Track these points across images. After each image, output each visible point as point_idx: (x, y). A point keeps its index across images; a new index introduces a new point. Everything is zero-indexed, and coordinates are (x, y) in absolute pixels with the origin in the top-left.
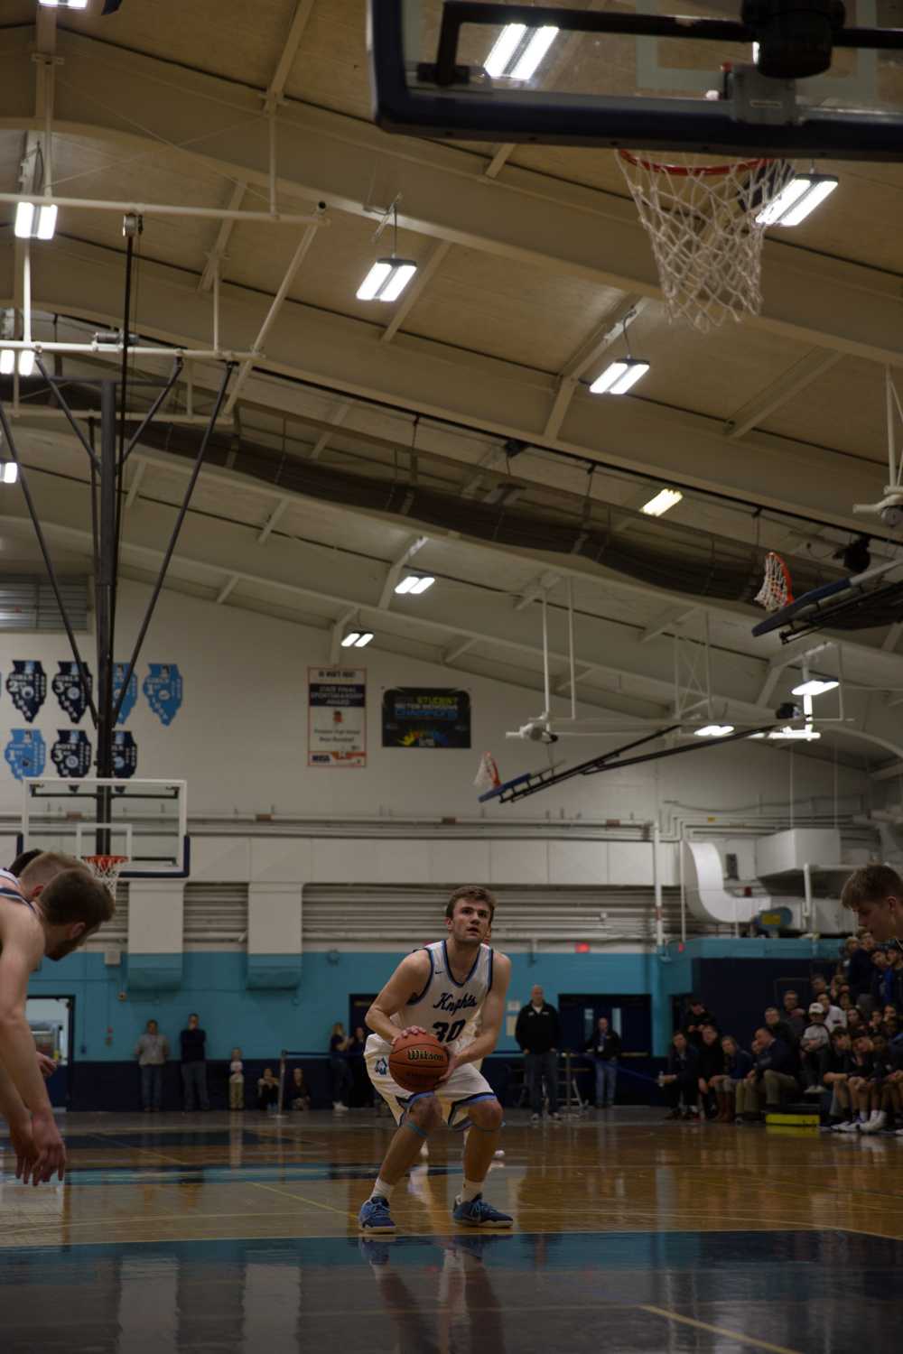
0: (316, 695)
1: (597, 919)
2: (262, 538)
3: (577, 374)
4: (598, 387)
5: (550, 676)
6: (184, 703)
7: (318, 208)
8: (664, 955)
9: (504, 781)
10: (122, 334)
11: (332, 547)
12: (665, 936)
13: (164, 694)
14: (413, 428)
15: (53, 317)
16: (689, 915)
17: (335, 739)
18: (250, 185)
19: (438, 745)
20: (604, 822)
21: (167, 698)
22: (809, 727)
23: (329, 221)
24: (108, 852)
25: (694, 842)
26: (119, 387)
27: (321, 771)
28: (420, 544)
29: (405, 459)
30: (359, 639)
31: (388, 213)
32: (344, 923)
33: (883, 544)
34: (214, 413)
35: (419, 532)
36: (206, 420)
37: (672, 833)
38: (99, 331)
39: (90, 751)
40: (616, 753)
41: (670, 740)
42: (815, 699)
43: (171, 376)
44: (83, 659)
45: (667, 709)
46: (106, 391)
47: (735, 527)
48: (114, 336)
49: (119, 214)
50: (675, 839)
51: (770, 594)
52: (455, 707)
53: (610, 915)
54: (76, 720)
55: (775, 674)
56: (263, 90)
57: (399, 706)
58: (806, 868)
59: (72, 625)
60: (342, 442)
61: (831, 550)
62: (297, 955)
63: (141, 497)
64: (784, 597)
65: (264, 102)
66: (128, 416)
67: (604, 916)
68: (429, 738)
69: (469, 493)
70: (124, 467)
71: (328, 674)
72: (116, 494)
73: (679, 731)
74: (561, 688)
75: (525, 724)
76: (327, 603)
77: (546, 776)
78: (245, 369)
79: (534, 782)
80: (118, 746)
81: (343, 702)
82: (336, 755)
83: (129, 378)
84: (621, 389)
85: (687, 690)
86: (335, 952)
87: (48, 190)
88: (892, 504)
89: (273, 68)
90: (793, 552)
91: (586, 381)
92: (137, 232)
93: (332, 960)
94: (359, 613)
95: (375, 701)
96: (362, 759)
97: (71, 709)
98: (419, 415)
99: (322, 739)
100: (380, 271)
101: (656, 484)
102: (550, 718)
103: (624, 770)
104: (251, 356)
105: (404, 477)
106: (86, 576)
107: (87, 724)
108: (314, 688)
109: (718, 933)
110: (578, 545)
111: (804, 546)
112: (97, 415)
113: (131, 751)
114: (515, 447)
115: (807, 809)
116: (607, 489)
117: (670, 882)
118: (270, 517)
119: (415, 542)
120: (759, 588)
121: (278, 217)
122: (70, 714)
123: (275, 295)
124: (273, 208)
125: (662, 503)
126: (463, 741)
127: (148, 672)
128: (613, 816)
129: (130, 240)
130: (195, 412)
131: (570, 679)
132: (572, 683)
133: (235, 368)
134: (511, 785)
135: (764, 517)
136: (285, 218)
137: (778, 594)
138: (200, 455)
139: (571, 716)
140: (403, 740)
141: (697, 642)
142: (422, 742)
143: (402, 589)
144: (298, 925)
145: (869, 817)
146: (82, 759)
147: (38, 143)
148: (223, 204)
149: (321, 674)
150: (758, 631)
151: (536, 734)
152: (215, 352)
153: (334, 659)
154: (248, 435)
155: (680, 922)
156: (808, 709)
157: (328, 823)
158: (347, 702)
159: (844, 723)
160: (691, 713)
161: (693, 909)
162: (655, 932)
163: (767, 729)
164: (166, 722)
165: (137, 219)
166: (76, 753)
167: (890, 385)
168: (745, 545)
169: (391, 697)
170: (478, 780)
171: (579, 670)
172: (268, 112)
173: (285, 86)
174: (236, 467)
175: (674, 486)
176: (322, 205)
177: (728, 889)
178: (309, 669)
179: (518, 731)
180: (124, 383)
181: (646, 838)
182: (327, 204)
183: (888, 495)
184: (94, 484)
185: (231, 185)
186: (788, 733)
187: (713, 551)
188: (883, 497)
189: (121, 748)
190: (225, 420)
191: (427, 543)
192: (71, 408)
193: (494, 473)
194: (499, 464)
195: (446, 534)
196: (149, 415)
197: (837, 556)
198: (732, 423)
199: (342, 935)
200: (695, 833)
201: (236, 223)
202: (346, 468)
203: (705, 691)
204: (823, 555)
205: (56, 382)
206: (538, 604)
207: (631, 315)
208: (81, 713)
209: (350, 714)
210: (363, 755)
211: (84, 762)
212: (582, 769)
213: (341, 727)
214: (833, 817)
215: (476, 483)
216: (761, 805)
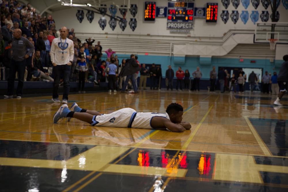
13: (286, 3)
24: (273, 38)
39: (269, 15)
54: (266, 9)
97: (265, 6)
107: (269, 10)
113: (278, 15)
122: (265, 7)
164: (287, 9)
166: (266, 16)
208: (267, 7)
211: (268, 18)
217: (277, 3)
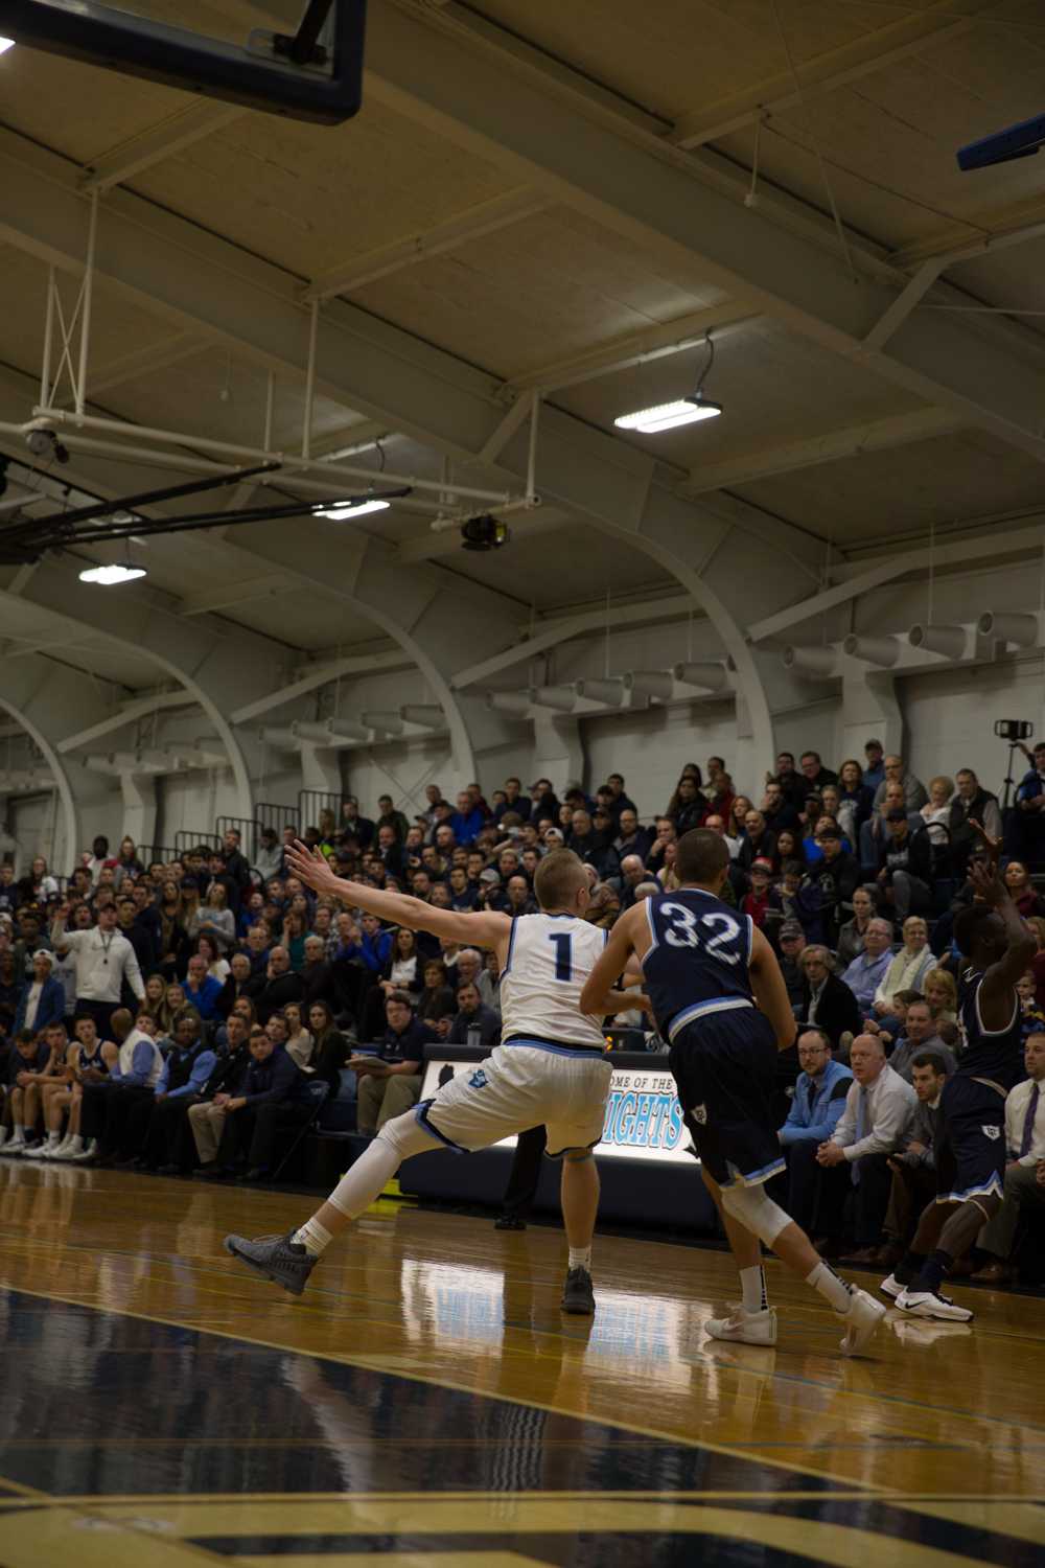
33: (24, 471)
88: (40, 427)
167: (52, 290)
183: (37, 417)
188: (30, 418)
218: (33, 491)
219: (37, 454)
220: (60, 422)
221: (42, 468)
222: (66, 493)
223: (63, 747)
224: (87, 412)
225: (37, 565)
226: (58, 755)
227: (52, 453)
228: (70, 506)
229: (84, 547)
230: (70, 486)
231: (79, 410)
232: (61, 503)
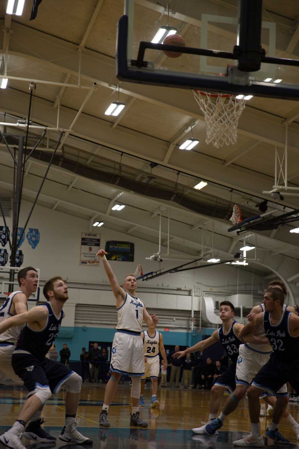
0: (83, 241)
1: (172, 320)
2: (69, 189)
3: (175, 142)
4: (182, 147)
5: (161, 239)
6: (40, 242)
7: (94, 84)
8: (193, 333)
9: (144, 273)
10: (27, 121)
11: (92, 193)
12: (194, 327)
13: (33, 239)
14: (121, 157)
15: (4, 113)
16: (202, 321)
17: (89, 256)
18: (71, 75)
19: (123, 260)
20: (176, 289)
21: (34, 240)
22: (245, 261)
23: (97, 89)
25: (205, 296)
26: (25, 138)
27: (84, 267)
28: (121, 194)
29: (117, 166)
30: (99, 224)
31: (116, 87)
32: (89, 317)
33: (272, 203)
34: (56, 148)
35: (120, 190)
36: (53, 150)
37: (198, 293)
38: (19, 120)
39: (8, 256)
40: (181, 266)
41: (199, 263)
42: (247, 252)
43: (42, 135)
44: (7, 226)
45: (199, 252)
46: (21, 139)
47: (224, 195)
48: (24, 121)
49: (28, 82)
50: (199, 295)
51: (234, 218)
52: (129, 248)
53: (176, 319)
54: (3, 246)
55: (234, 243)
56: (78, 45)
57: (111, 247)
58: (241, 307)
59: (4, 214)
60: (97, 160)
61: (255, 204)
62: (72, 327)
63: (30, 173)
64: (239, 220)
65: (78, 49)
66: (27, 148)
67: (174, 319)
68: (120, 258)
69: (138, 179)
70: (25, 164)
71: (88, 235)
72: (22, 172)
73: (202, 260)
74: (164, 243)
75: (152, 256)
76: (89, 211)
77: (158, 273)
78: (67, 134)
79: (154, 274)
80: (17, 255)
81: (92, 244)
82: (89, 262)
83: (29, 135)
84: (189, 148)
85: (206, 247)
86: (85, 327)
87: (6, 74)
88: (275, 191)
89: (81, 38)
90: (242, 204)
91: (179, 145)
92: (34, 89)
93: (84, 329)
94: (99, 215)
95: (103, 244)
96: (98, 263)
98: (123, 152)
99: (85, 256)
100: (113, 106)
101: (199, 180)
102: (160, 254)
103: (183, 272)
104: (69, 130)
105: (117, 172)
106: (10, 198)
107: (7, 247)
108: (83, 239)
109: (211, 327)
110: (173, 198)
111: (246, 202)
112: (17, 147)
113: (21, 257)
114: (154, 165)
115: (243, 287)
116: (183, 180)
117: (197, 310)
118: (72, 182)
119: (119, 193)
120: (231, 216)
121: (80, 87)
122: (2, 243)
123: (78, 111)
124: (79, 83)
125: (201, 185)
126: (131, 259)
127: (29, 231)
128: (179, 287)
129: (32, 91)
130: (50, 147)
131: (167, 241)
132: (168, 242)
133: (64, 134)
134: (146, 275)
135: (234, 192)
136: (83, 87)
137: (237, 219)
138: (51, 162)
139: (167, 254)
140: (111, 258)
141: (210, 231)
142: (118, 259)
143: (114, 208)
144: (74, 317)
145: (263, 291)
146: (5, 259)
147: (3, 57)
148: (62, 82)
149: (86, 235)
150: (230, 230)
151: (155, 259)
152: (57, 129)
153: (91, 230)
154: (67, 156)
155: (199, 323)
156: (245, 255)
157: (85, 284)
158: (94, 245)
159: (256, 261)
160: (207, 254)
161: (204, 319)
162: (191, 326)
163: (231, 261)
164: (34, 248)
165: (34, 85)
166: (3, 256)
167: (276, 153)
168: (227, 201)
169: (108, 243)
170: (136, 273)
171: (171, 238)
172: (79, 52)
173: (85, 45)
174: (62, 166)
175: (205, 180)
176: (95, 84)
177: (215, 313)
178: (82, 233)
179: (149, 257)
180: (27, 137)
181: (190, 295)
182: (97, 83)
183: (274, 188)
184: (15, 168)
185: (65, 75)
186: (238, 263)
187: (217, 202)
188: (272, 189)
189: (18, 256)
190: (59, 151)
191: (123, 194)
192: (8, 144)
193: (147, 173)
194: (148, 170)
195: (129, 192)
196: (34, 148)
197: (257, 206)
198: (225, 161)
199: (88, 321)
200: (206, 293)
201: (66, 87)
202: (97, 168)
203: (211, 247)
204: (252, 205)
205: (4, 135)
206: (158, 216)
207: (194, 125)
208: (5, 243)
209: (94, 248)
210: (98, 262)
211: (6, 260)
212: (170, 271)
213: (91, 252)
214: (251, 291)
215: (140, 176)
216: (228, 286)
217: (18, 237)
218: (275, 209)
219: (275, 199)
220: (280, 189)
221: (277, 202)
222: (284, 208)
223: (289, 280)
224: (288, 186)
225: (277, 230)
226: (288, 283)
227: (279, 198)
228: (286, 212)
229: (291, 223)
230: (285, 206)
231: (286, 185)
232: (283, 211)
